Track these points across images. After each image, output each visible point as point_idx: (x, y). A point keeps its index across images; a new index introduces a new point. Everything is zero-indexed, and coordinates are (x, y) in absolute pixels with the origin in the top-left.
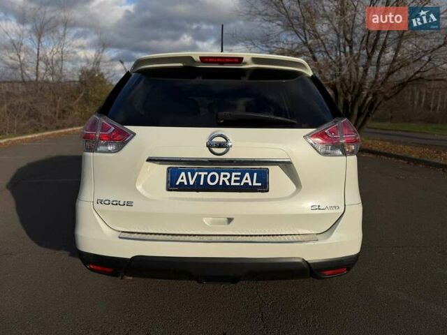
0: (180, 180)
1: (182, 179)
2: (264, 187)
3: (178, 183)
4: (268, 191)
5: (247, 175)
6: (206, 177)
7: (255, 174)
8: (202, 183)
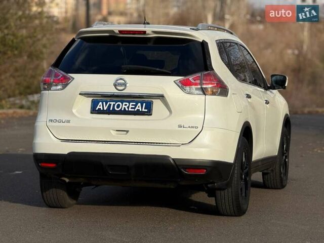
0: (98, 107)
1: (100, 106)
2: (149, 112)
3: (97, 109)
4: (151, 115)
5: (139, 104)
6: (114, 105)
7: (144, 104)
8: (111, 109)
